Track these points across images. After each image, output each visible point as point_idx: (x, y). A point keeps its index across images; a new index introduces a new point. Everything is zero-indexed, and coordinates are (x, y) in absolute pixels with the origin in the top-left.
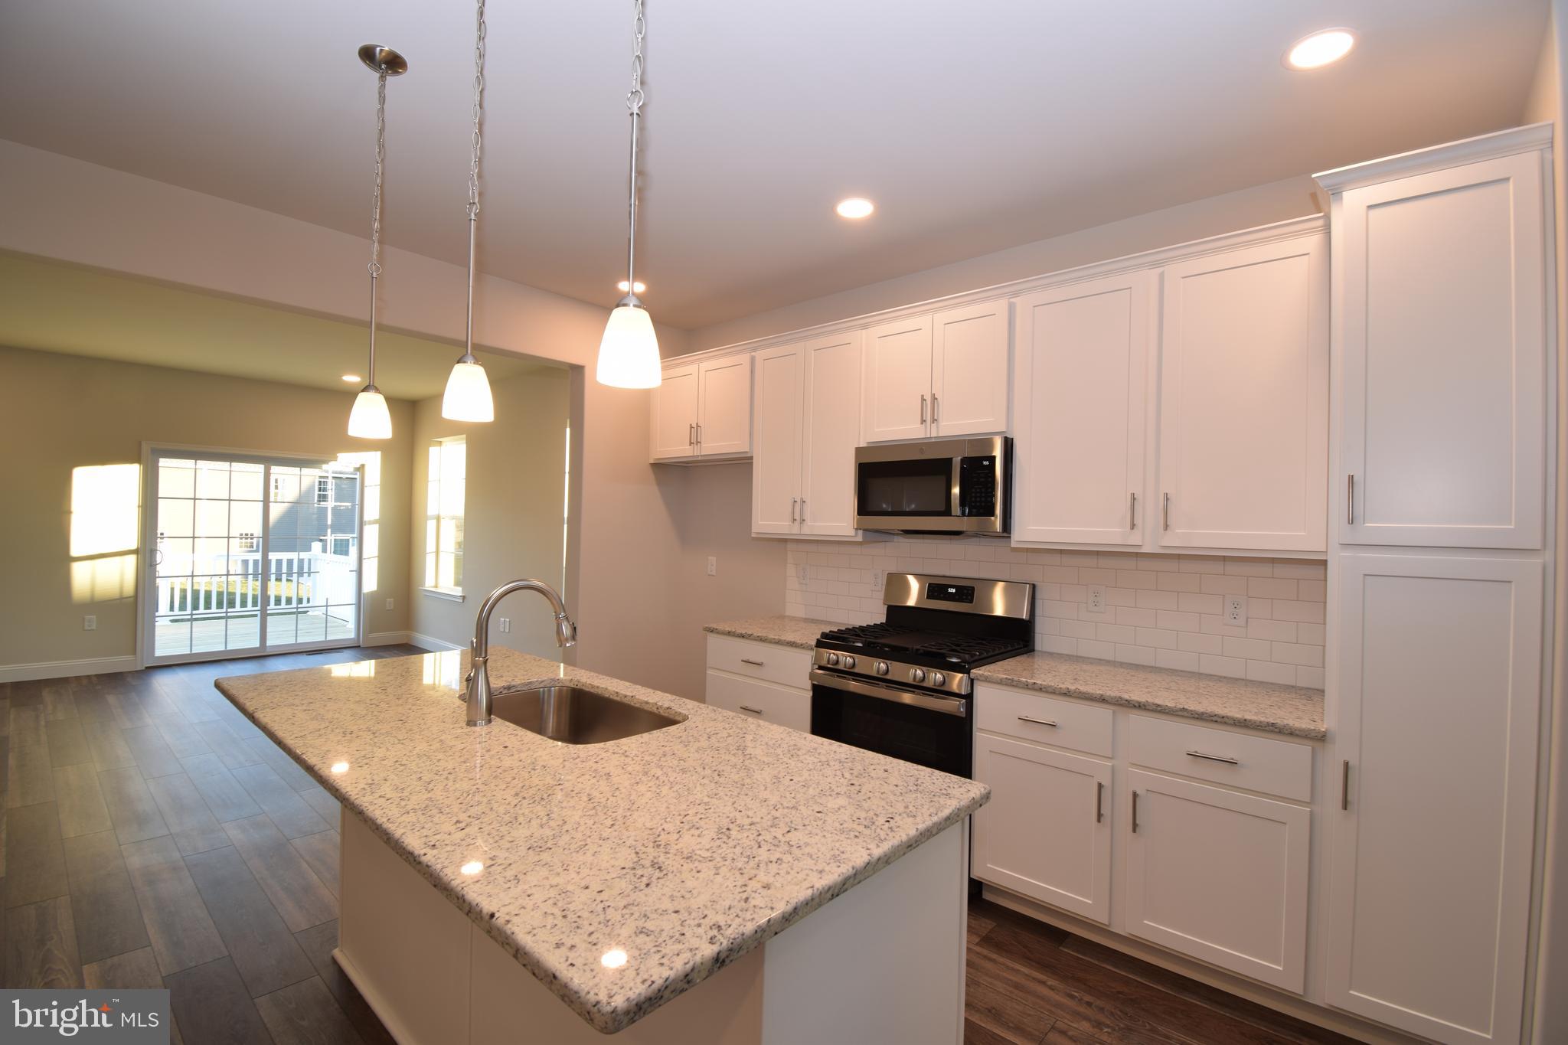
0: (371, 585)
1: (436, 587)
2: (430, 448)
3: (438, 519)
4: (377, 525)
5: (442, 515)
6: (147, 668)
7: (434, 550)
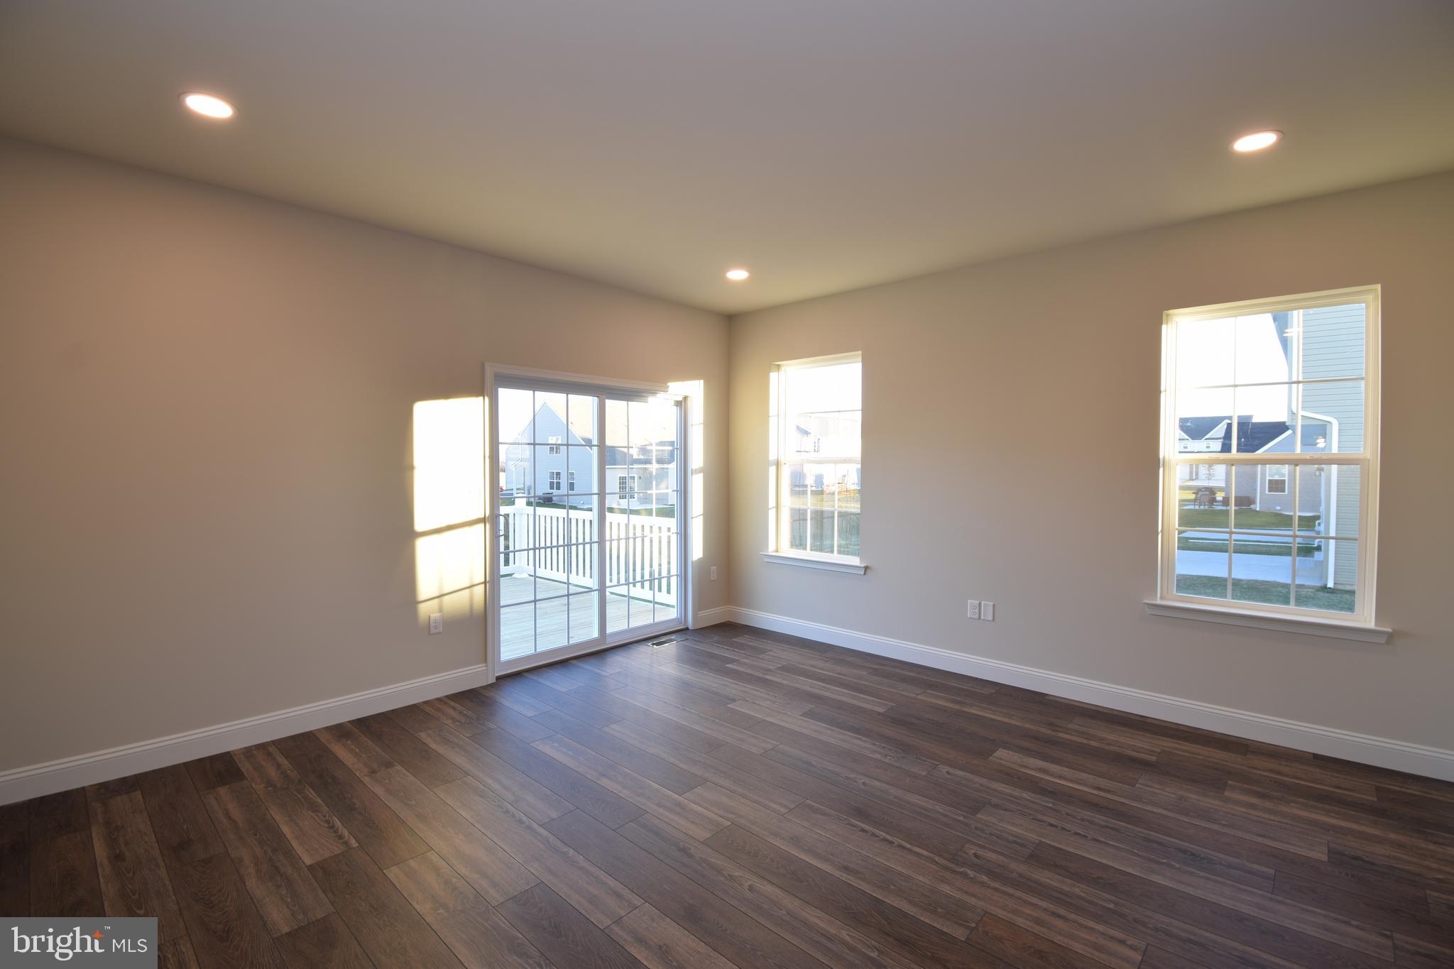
0: (697, 551)
1: (777, 551)
2: (771, 374)
3: (778, 464)
4: (701, 475)
5: (782, 460)
6: (498, 678)
7: (775, 505)
